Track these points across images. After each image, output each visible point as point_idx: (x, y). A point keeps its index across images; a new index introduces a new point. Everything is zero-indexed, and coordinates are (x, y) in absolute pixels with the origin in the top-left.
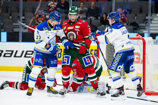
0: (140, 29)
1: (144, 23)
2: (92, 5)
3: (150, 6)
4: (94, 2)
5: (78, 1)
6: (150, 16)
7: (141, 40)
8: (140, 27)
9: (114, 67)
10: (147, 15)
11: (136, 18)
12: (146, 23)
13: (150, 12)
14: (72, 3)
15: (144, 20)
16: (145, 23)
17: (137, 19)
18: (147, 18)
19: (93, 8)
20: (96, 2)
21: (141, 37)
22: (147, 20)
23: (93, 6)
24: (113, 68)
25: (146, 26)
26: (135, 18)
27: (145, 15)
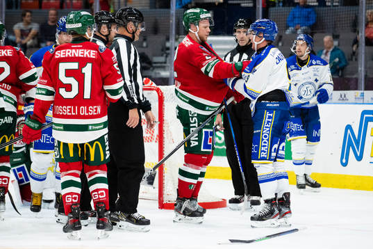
0: (154, 68)
1: (162, 55)
2: (50, 17)
3: (174, 19)
4: (55, 10)
5: (19, 8)
6: (174, 40)
7: (155, 92)
8: (154, 65)
9: (265, 152)
10: (168, 39)
11: (145, 44)
12: (167, 56)
13: (174, 32)
14: (6, 12)
15: (162, 50)
16: (165, 55)
17: (147, 47)
18: (168, 44)
19: (53, 22)
20: (59, 11)
21: (154, 85)
22: (168, 49)
23: (53, 18)
24: (263, 155)
25: (168, 61)
26: (142, 44)
27: (163, 38)
